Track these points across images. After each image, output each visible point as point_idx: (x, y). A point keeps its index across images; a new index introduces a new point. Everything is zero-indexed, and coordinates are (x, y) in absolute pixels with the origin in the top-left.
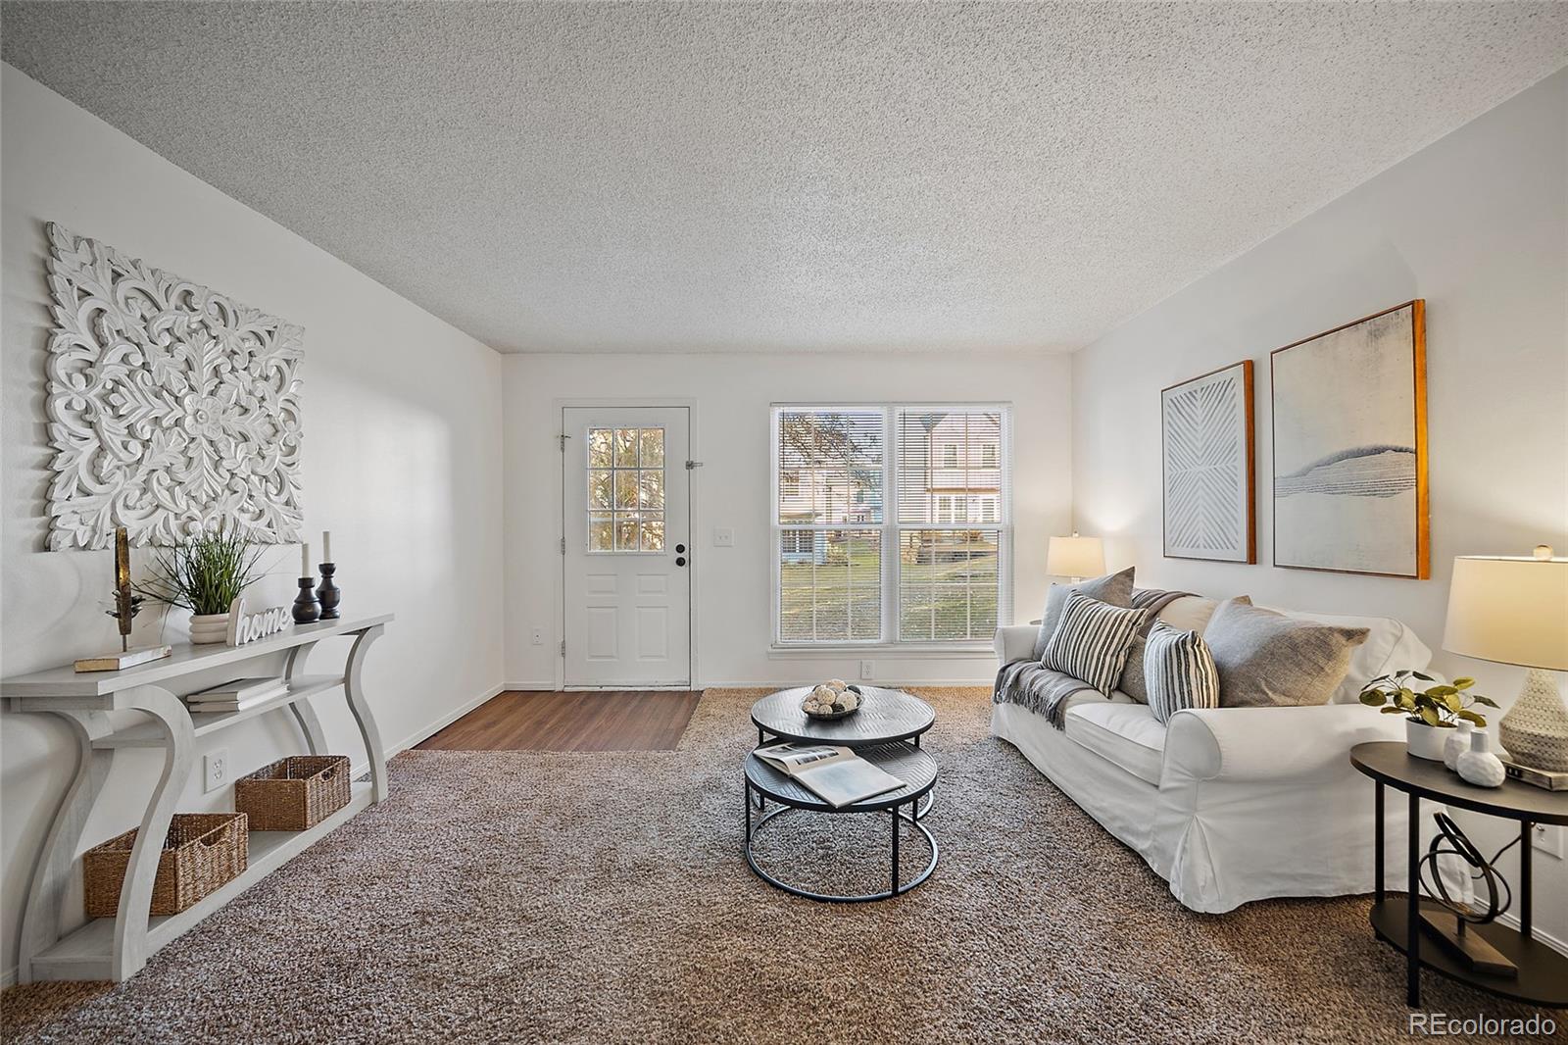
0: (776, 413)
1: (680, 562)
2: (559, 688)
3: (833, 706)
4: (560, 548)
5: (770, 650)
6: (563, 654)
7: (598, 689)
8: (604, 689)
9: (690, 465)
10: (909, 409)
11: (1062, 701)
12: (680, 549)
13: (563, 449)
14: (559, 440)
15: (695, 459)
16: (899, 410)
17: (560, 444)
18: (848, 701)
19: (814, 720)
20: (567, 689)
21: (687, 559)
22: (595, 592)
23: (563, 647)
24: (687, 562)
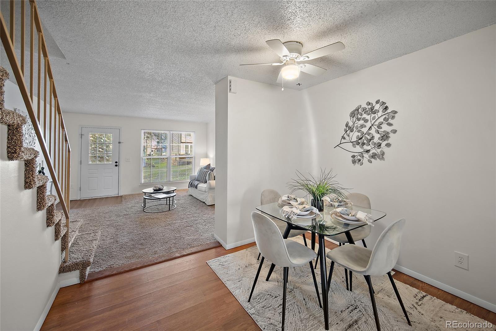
0: (143, 131)
1: (116, 166)
2: (79, 199)
3: (159, 188)
4: (80, 163)
5: (140, 185)
6: (80, 190)
7: (91, 198)
8: (93, 198)
9: (119, 143)
10: (174, 132)
11: (197, 185)
12: (116, 162)
13: (81, 138)
14: (80, 136)
15: (121, 141)
16: (172, 132)
17: (80, 137)
18: (161, 187)
19: (155, 190)
20: (81, 199)
21: (118, 165)
22: (90, 174)
23: (80, 188)
24: (118, 166)
